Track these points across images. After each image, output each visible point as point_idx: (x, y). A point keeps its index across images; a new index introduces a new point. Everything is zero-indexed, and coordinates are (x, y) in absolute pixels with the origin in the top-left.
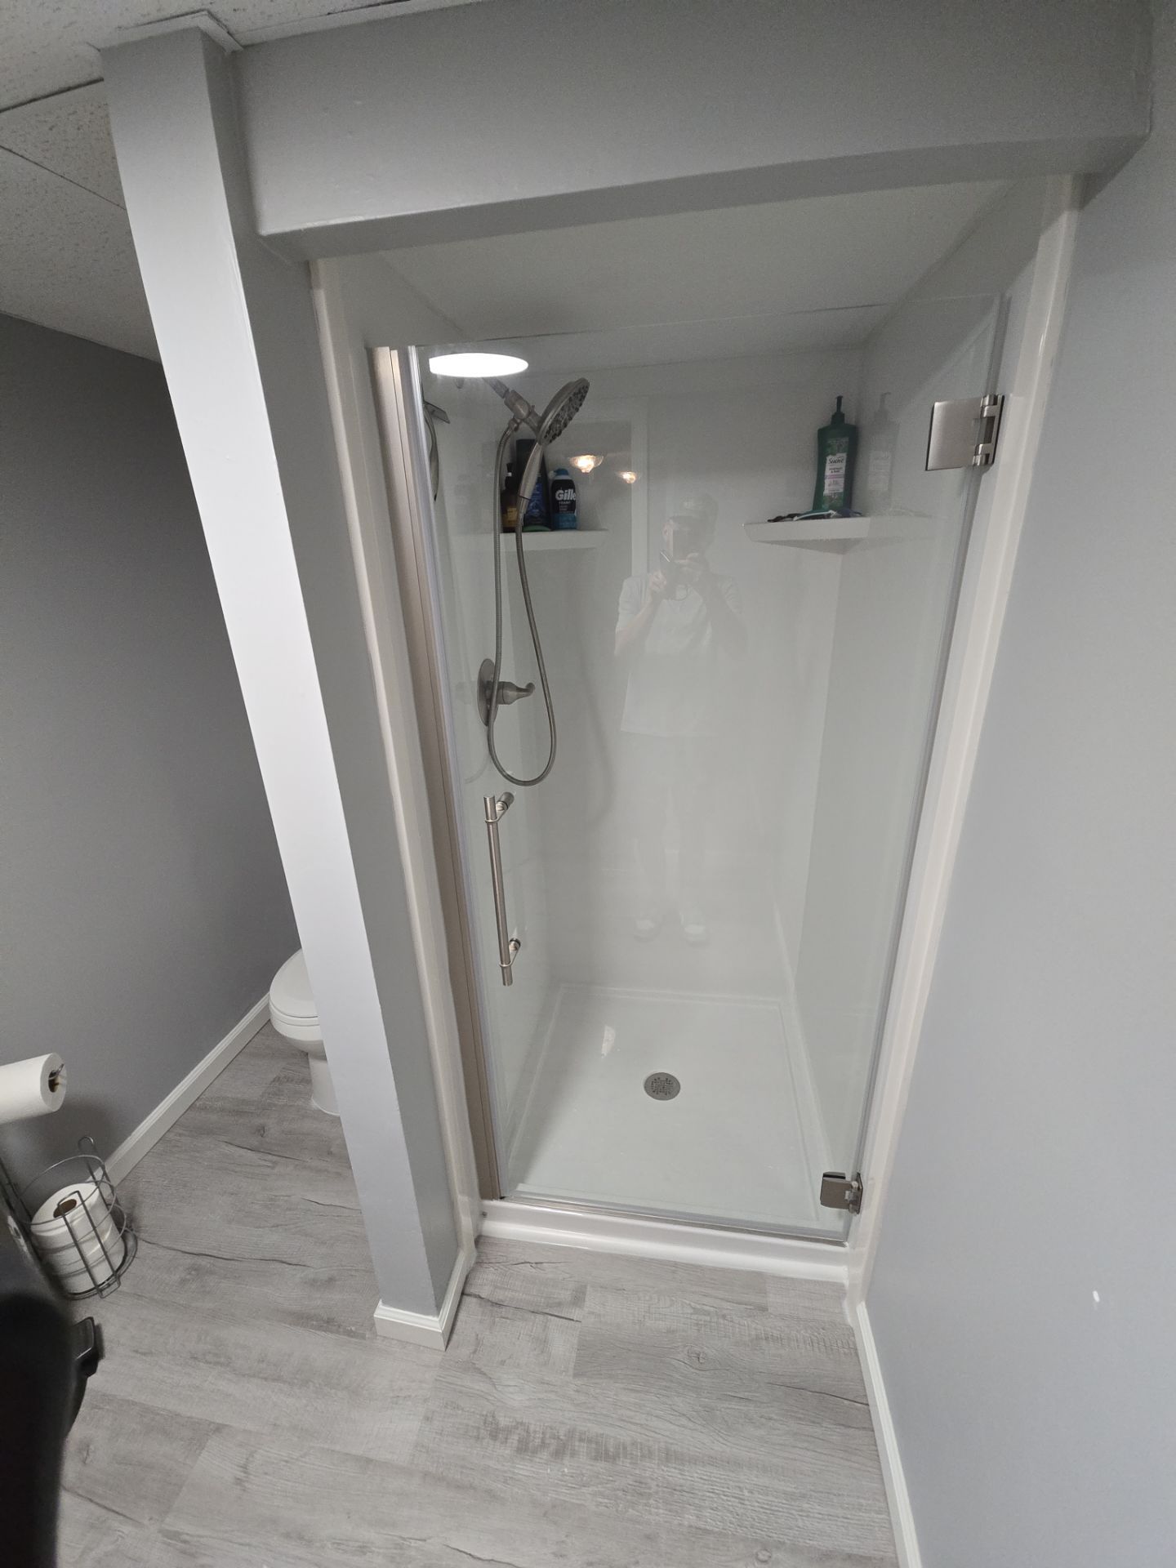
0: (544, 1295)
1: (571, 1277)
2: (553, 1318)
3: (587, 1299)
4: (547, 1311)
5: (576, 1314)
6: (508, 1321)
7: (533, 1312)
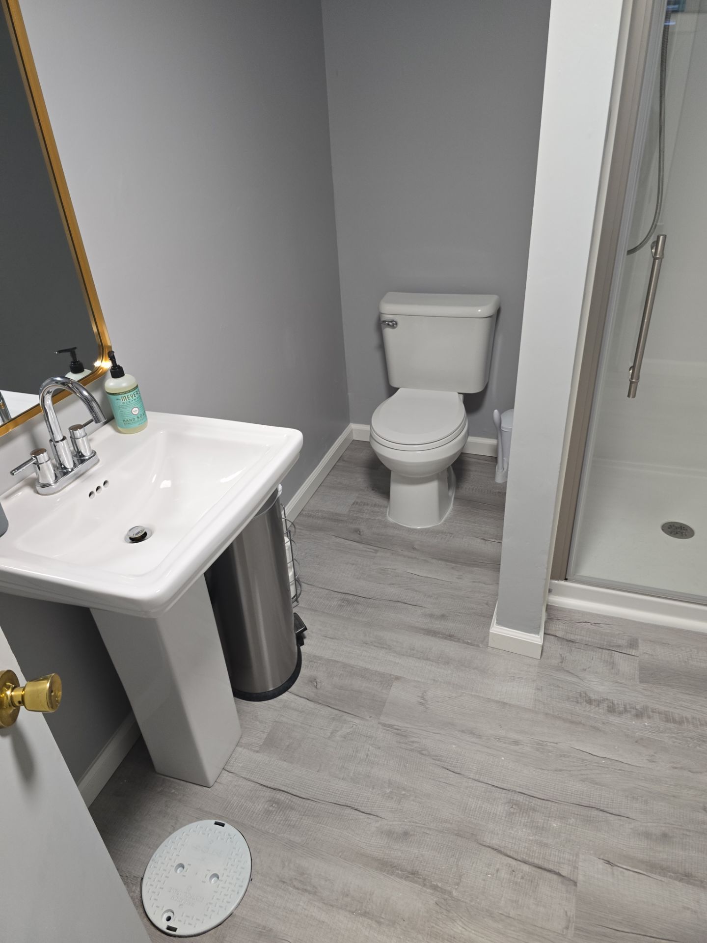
0: (605, 640)
1: (624, 633)
2: (616, 653)
3: (640, 646)
4: (611, 649)
6: (582, 650)
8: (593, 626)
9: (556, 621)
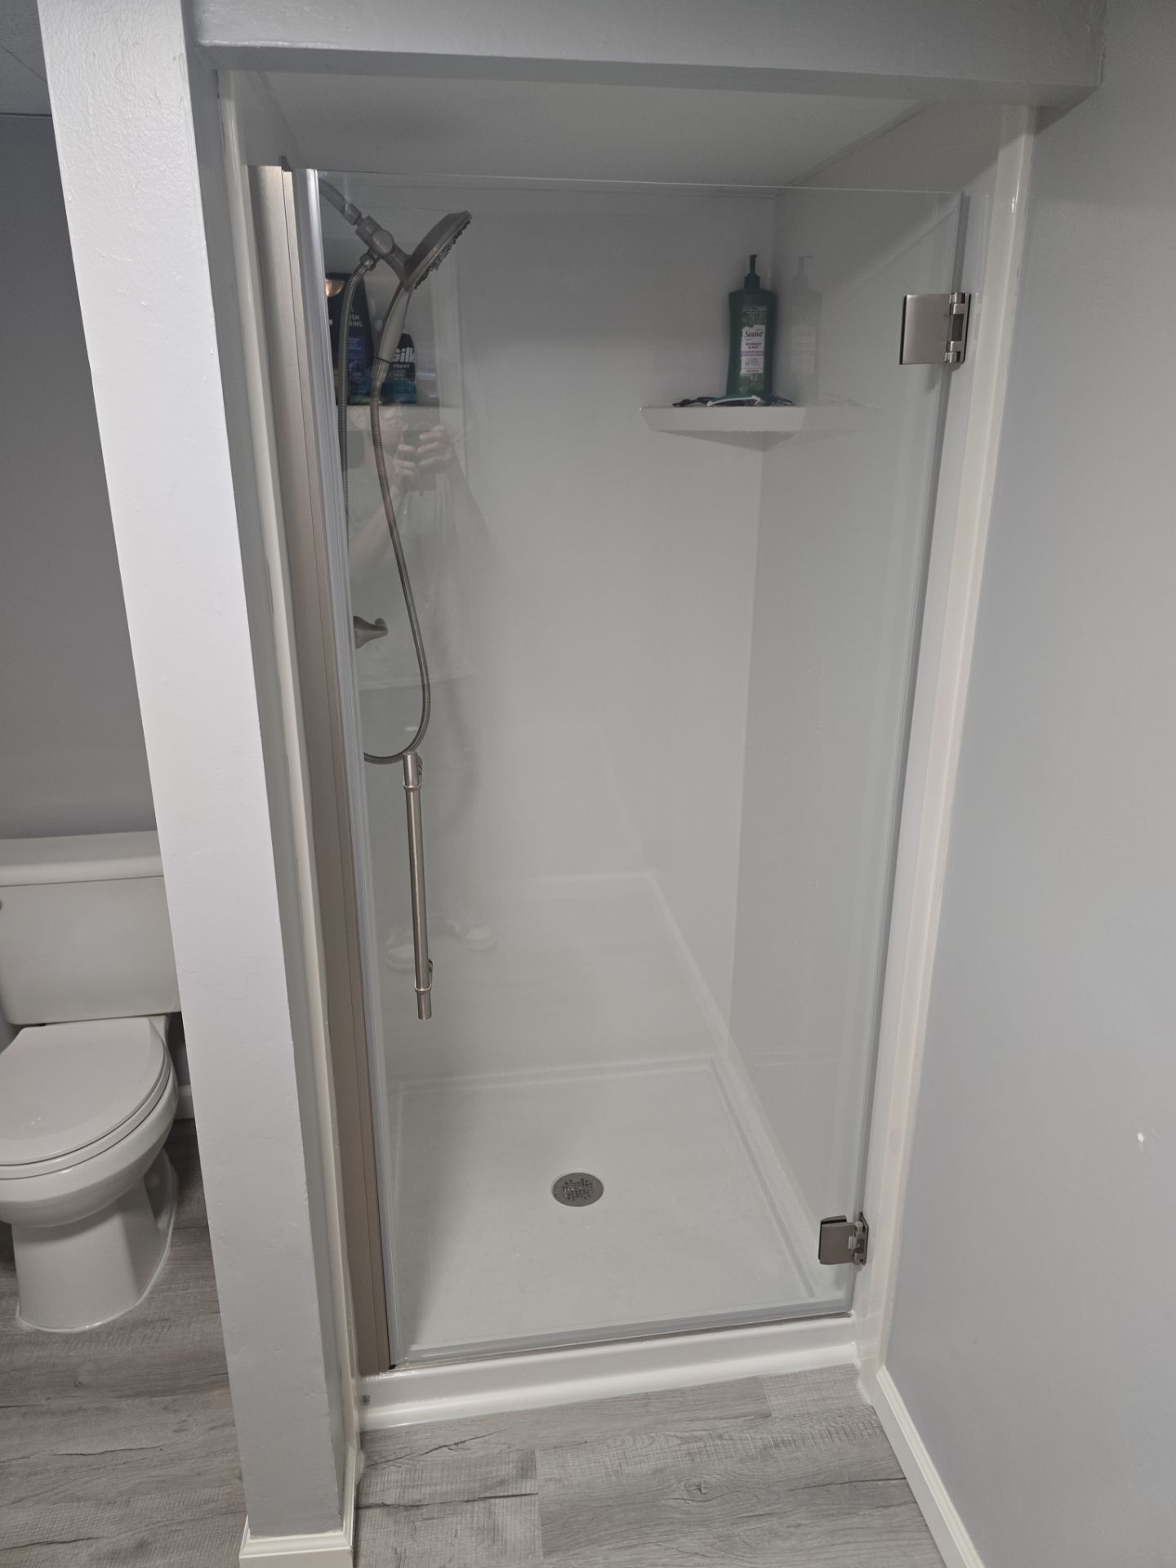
0: (479, 1477)
1: (509, 1448)
2: (497, 1500)
3: (538, 1466)
4: (488, 1495)
6: (435, 1521)
7: (468, 1501)
8: (453, 1453)
9: (384, 1465)
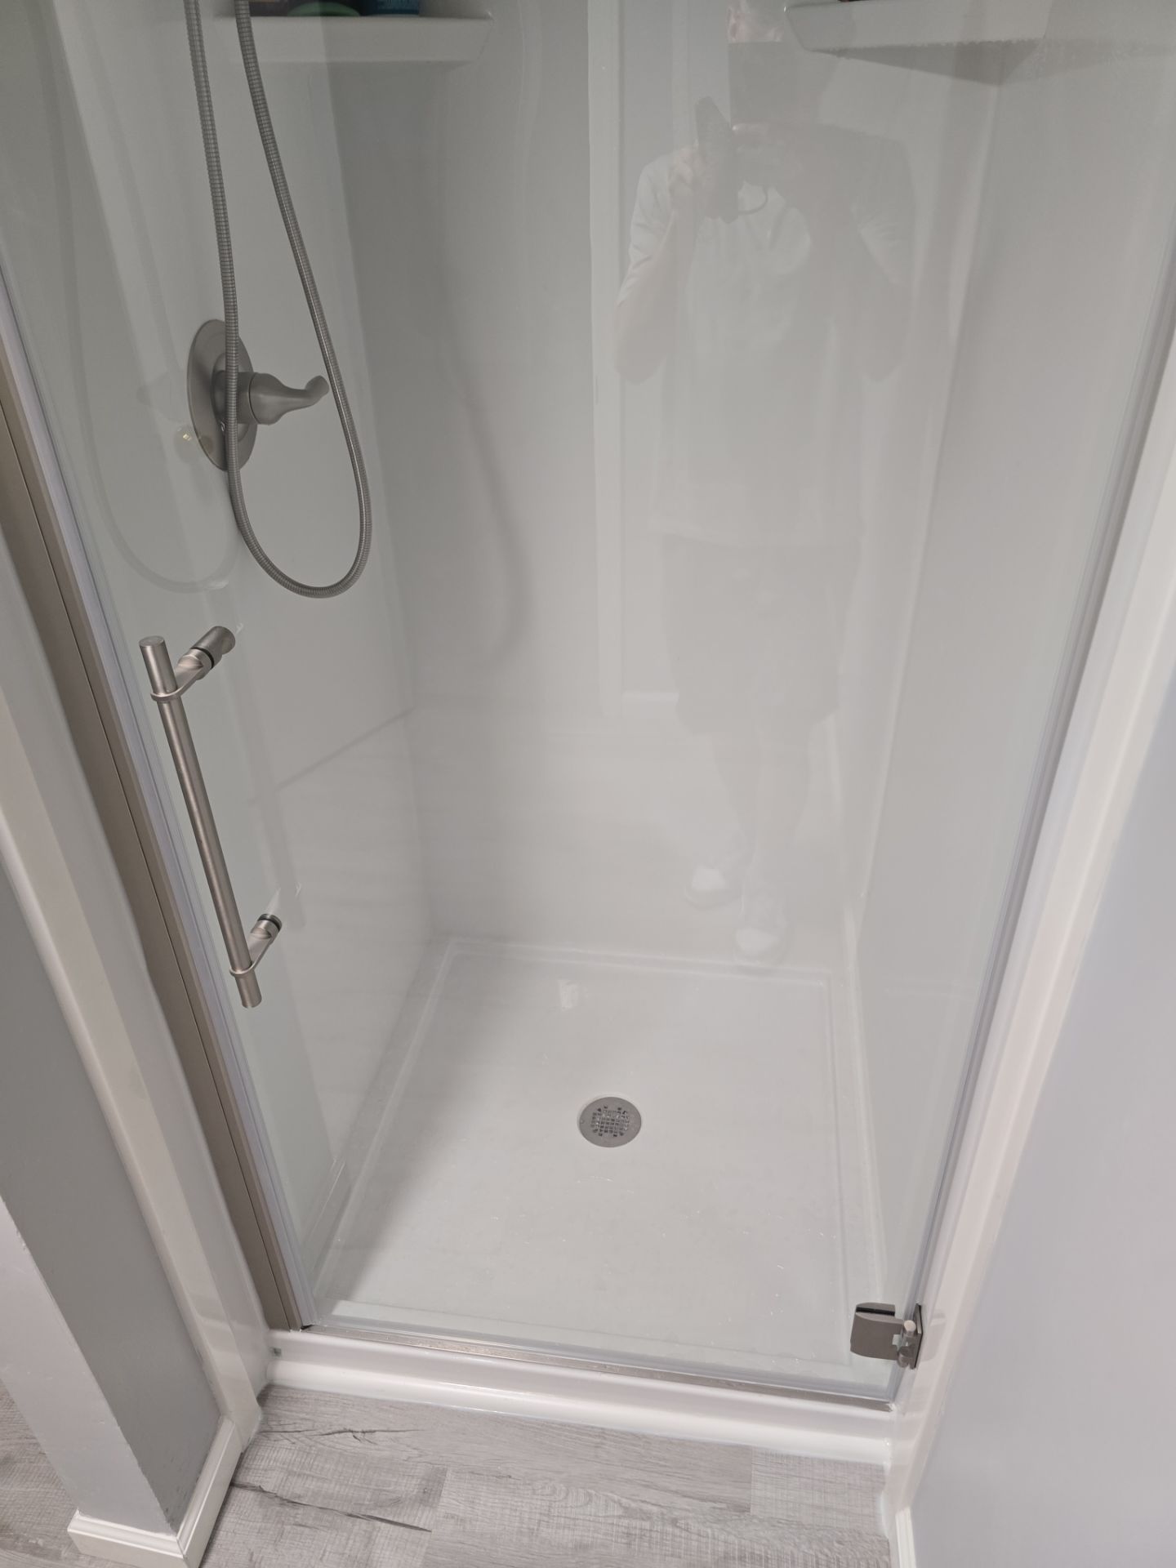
0: (372, 1487)
1: (420, 1456)
2: (382, 1524)
3: (444, 1492)
4: (374, 1513)
5: (423, 1518)
6: (307, 1530)
7: (350, 1515)
8: (358, 1444)
9: (278, 1436)
